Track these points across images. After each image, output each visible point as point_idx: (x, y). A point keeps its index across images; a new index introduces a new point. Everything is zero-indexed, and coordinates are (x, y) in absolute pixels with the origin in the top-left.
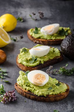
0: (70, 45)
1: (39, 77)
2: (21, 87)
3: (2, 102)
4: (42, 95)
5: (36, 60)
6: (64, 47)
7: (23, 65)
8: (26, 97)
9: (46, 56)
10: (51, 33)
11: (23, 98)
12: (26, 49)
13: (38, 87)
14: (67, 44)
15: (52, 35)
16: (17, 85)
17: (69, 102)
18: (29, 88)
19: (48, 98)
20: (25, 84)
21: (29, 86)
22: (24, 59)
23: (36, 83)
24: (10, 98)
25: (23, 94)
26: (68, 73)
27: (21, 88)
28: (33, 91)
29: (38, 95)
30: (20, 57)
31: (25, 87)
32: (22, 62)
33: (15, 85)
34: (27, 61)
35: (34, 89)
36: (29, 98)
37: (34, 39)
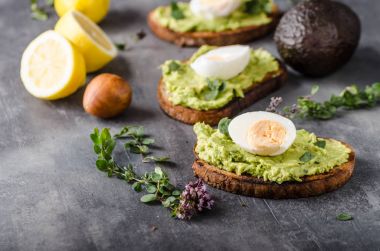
0: (309, 32)
1: (267, 130)
2: (216, 166)
3: (180, 216)
4: (288, 179)
5: (221, 88)
6: (290, 42)
7: (189, 108)
8: (239, 192)
9: (243, 76)
10: (225, 12)
11: (232, 197)
12: (178, 62)
13: (268, 160)
14: (301, 31)
15: (229, 17)
16: (201, 165)
17: (365, 188)
18: (245, 164)
19: (308, 187)
20: (228, 155)
21: (241, 160)
22: (187, 90)
23: (264, 147)
24: (201, 201)
25: (230, 186)
26: (323, 113)
27: (218, 171)
28: (257, 172)
29: (279, 180)
30: (173, 87)
31: (228, 164)
32: (185, 101)
33: (195, 166)
34: (198, 94)
35: (258, 167)
36: (251, 194)
37: (178, 36)
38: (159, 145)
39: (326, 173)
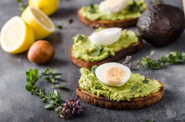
0: (154, 22)
1: (115, 73)
2: (87, 91)
3: (61, 116)
4: (123, 99)
5: (102, 50)
6: (143, 27)
7: (83, 60)
8: (97, 105)
9: (116, 44)
10: (117, 10)
11: (93, 107)
12: (83, 36)
13: (114, 89)
14: (149, 21)
16: (80, 90)
17: (166, 106)
18: (101, 91)
19: (133, 104)
20: (93, 85)
21: (100, 88)
22: (83, 51)
23: (112, 82)
24: (74, 109)
25: (93, 102)
27: (88, 94)
28: (107, 95)
29: (118, 100)
30: (76, 49)
31: (93, 90)
32: (81, 56)
33: (77, 91)
34: (89, 53)
35: (108, 92)
36: (103, 107)
38: (64, 79)
39: (145, 97)
